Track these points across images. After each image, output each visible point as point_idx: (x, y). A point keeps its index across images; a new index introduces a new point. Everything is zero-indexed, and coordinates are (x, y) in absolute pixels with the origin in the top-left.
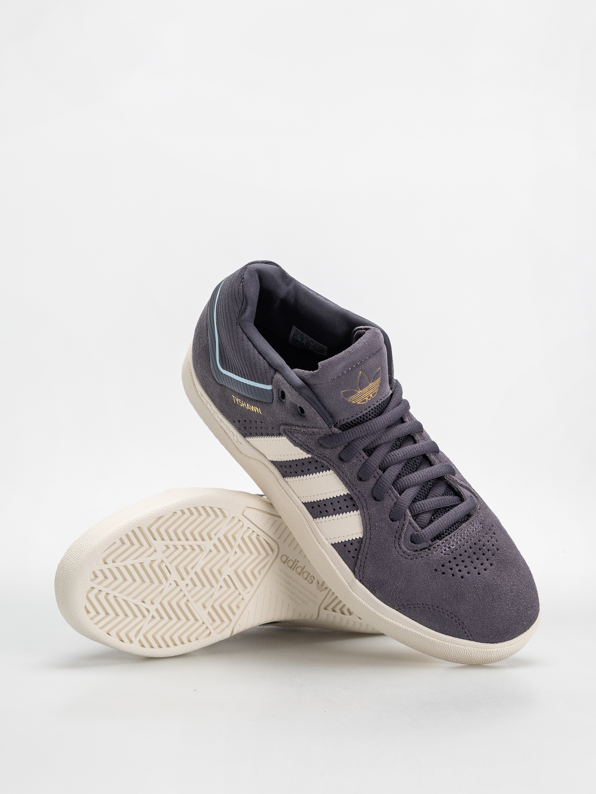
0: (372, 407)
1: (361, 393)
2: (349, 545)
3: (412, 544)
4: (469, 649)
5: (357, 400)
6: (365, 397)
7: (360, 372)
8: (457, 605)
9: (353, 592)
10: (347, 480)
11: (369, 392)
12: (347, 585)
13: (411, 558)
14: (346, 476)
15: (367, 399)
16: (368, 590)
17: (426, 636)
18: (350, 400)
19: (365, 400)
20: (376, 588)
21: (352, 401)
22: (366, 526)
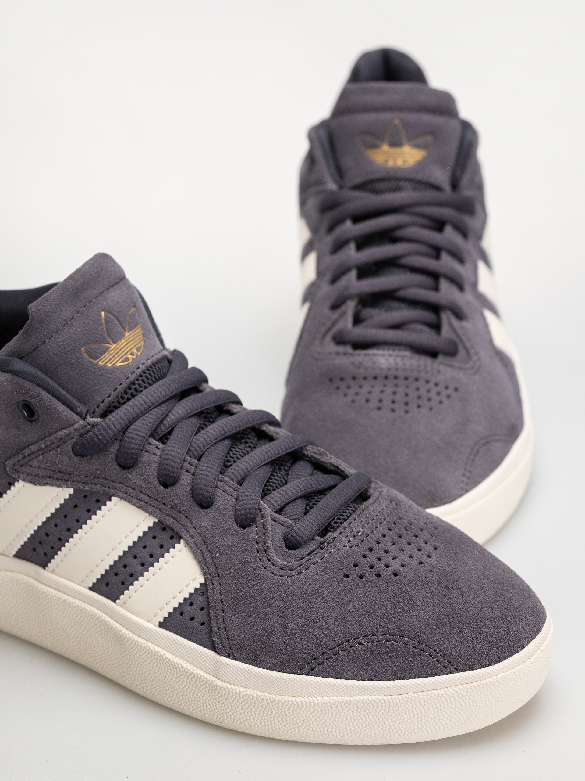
0: (142, 367)
1: (117, 348)
2: (188, 609)
3: (290, 551)
4: (457, 689)
5: (113, 361)
6: (125, 354)
7: (103, 313)
8: (405, 619)
9: (223, 683)
10: (146, 498)
11: (129, 345)
12: (208, 677)
13: (297, 573)
14: (141, 492)
15: (130, 356)
16: (246, 664)
17: (374, 697)
18: (102, 362)
19: (127, 359)
20: (258, 653)
21: (106, 363)
22: (203, 557)
